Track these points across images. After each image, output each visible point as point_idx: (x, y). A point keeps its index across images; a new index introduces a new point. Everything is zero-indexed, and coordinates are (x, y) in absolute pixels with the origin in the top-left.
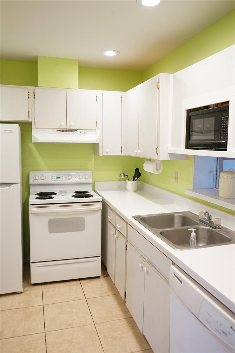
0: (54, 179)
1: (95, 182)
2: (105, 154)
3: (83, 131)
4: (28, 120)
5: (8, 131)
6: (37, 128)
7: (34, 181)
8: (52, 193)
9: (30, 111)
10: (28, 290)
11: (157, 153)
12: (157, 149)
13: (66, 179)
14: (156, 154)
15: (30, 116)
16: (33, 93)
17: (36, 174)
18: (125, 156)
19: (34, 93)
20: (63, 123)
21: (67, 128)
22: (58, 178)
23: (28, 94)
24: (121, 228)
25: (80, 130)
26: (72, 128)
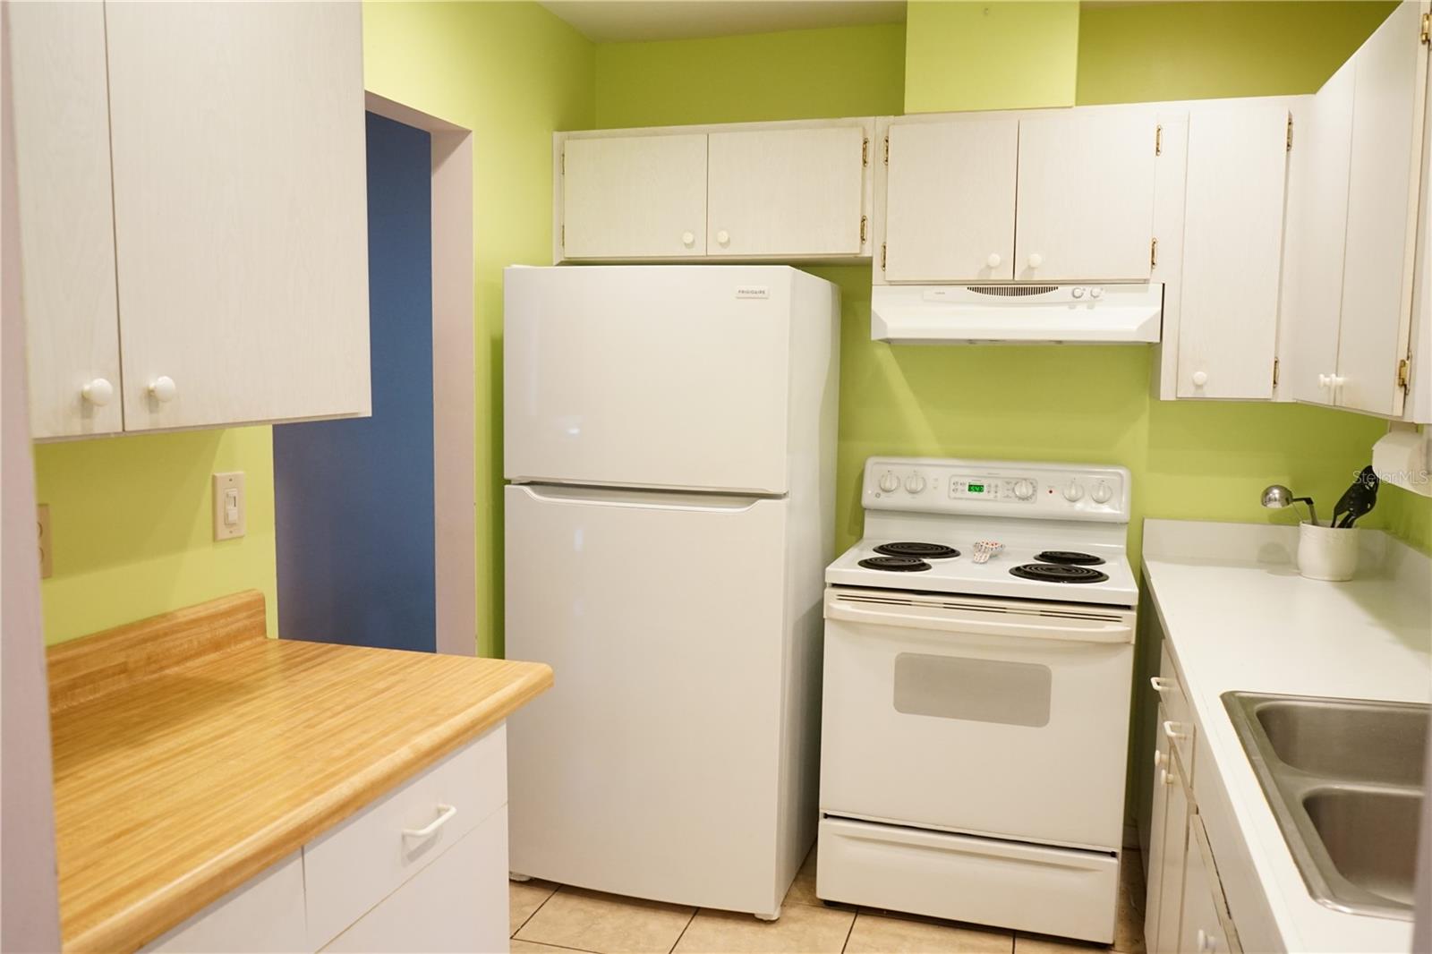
0: (958, 495)
1: (1146, 520)
2: (1187, 392)
3: (1088, 288)
4: (858, 251)
5: (752, 292)
6: (892, 283)
7: (878, 495)
8: (942, 547)
9: (869, 216)
10: (796, 920)
11: (1403, 385)
12: (1403, 364)
13: (1007, 496)
14: (1400, 393)
15: (868, 236)
16: (883, 144)
17: (890, 468)
18: (1296, 403)
19: (887, 141)
20: (995, 259)
21: (1016, 279)
22: (980, 488)
23: (864, 150)
24: (1177, 743)
25: (1070, 288)
26: (1037, 277)
